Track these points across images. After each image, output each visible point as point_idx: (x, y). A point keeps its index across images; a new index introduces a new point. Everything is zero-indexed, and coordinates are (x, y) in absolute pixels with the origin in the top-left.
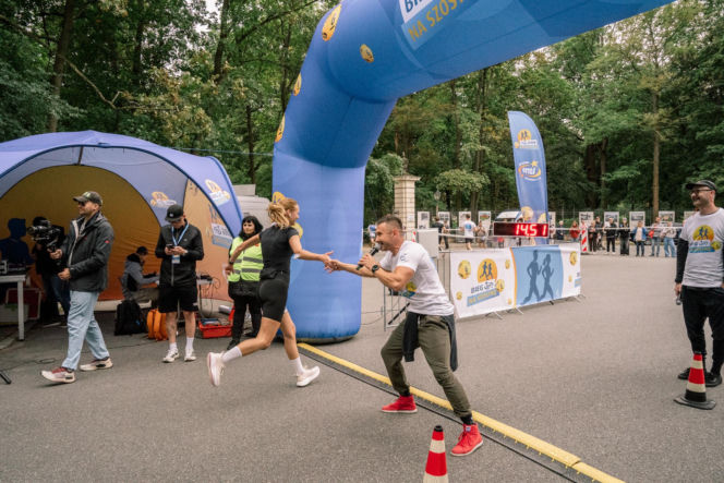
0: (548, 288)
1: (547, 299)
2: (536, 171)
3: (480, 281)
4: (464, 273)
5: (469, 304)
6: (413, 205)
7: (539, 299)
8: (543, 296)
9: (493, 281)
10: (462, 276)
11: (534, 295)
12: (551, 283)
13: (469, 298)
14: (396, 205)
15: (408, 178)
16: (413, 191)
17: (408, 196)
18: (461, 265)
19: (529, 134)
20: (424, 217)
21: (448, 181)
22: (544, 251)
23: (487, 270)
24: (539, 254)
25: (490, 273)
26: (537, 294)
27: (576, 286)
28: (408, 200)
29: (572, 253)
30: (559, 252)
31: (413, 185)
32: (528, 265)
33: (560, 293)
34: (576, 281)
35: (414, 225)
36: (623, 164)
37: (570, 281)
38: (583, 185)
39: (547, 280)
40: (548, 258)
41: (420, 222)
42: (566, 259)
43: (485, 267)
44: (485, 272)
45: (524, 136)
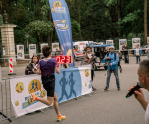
0: (73, 91)
1: (73, 97)
2: (65, 26)
3: (30, 93)
4: (20, 90)
5: (24, 107)
6: (14, 41)
7: (68, 98)
8: (70, 96)
9: (39, 92)
10: (18, 91)
11: (64, 96)
12: (74, 88)
13: (23, 104)
14: (3, 42)
15: (9, 26)
16: (13, 33)
17: (10, 36)
18: (17, 85)
19: (60, 4)
20: (20, 48)
21: (34, 28)
22: (69, 71)
23: (35, 86)
24: (66, 73)
25: (36, 87)
26: (66, 95)
27: (89, 88)
28: (10, 39)
29: (86, 70)
30: (78, 70)
31: (12, 30)
32: (60, 80)
33: (80, 93)
34: (89, 85)
35: (15, 53)
36: (128, 13)
37: (86, 85)
38: (109, 24)
39: (72, 87)
40: (72, 75)
41: (19, 51)
42: (82, 74)
43: (33, 84)
44: (33, 87)
45: (57, 5)
